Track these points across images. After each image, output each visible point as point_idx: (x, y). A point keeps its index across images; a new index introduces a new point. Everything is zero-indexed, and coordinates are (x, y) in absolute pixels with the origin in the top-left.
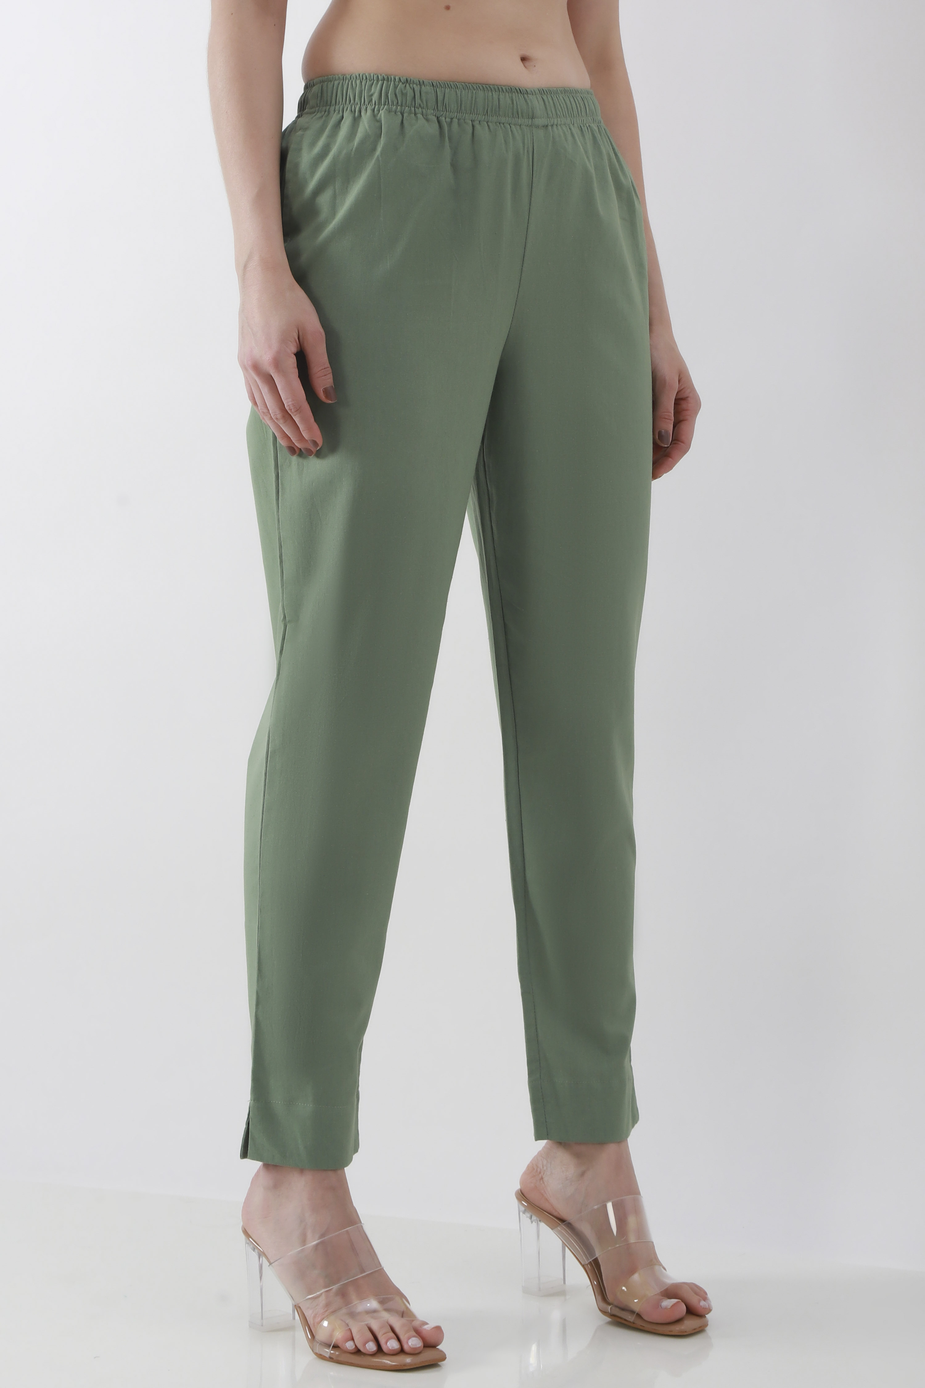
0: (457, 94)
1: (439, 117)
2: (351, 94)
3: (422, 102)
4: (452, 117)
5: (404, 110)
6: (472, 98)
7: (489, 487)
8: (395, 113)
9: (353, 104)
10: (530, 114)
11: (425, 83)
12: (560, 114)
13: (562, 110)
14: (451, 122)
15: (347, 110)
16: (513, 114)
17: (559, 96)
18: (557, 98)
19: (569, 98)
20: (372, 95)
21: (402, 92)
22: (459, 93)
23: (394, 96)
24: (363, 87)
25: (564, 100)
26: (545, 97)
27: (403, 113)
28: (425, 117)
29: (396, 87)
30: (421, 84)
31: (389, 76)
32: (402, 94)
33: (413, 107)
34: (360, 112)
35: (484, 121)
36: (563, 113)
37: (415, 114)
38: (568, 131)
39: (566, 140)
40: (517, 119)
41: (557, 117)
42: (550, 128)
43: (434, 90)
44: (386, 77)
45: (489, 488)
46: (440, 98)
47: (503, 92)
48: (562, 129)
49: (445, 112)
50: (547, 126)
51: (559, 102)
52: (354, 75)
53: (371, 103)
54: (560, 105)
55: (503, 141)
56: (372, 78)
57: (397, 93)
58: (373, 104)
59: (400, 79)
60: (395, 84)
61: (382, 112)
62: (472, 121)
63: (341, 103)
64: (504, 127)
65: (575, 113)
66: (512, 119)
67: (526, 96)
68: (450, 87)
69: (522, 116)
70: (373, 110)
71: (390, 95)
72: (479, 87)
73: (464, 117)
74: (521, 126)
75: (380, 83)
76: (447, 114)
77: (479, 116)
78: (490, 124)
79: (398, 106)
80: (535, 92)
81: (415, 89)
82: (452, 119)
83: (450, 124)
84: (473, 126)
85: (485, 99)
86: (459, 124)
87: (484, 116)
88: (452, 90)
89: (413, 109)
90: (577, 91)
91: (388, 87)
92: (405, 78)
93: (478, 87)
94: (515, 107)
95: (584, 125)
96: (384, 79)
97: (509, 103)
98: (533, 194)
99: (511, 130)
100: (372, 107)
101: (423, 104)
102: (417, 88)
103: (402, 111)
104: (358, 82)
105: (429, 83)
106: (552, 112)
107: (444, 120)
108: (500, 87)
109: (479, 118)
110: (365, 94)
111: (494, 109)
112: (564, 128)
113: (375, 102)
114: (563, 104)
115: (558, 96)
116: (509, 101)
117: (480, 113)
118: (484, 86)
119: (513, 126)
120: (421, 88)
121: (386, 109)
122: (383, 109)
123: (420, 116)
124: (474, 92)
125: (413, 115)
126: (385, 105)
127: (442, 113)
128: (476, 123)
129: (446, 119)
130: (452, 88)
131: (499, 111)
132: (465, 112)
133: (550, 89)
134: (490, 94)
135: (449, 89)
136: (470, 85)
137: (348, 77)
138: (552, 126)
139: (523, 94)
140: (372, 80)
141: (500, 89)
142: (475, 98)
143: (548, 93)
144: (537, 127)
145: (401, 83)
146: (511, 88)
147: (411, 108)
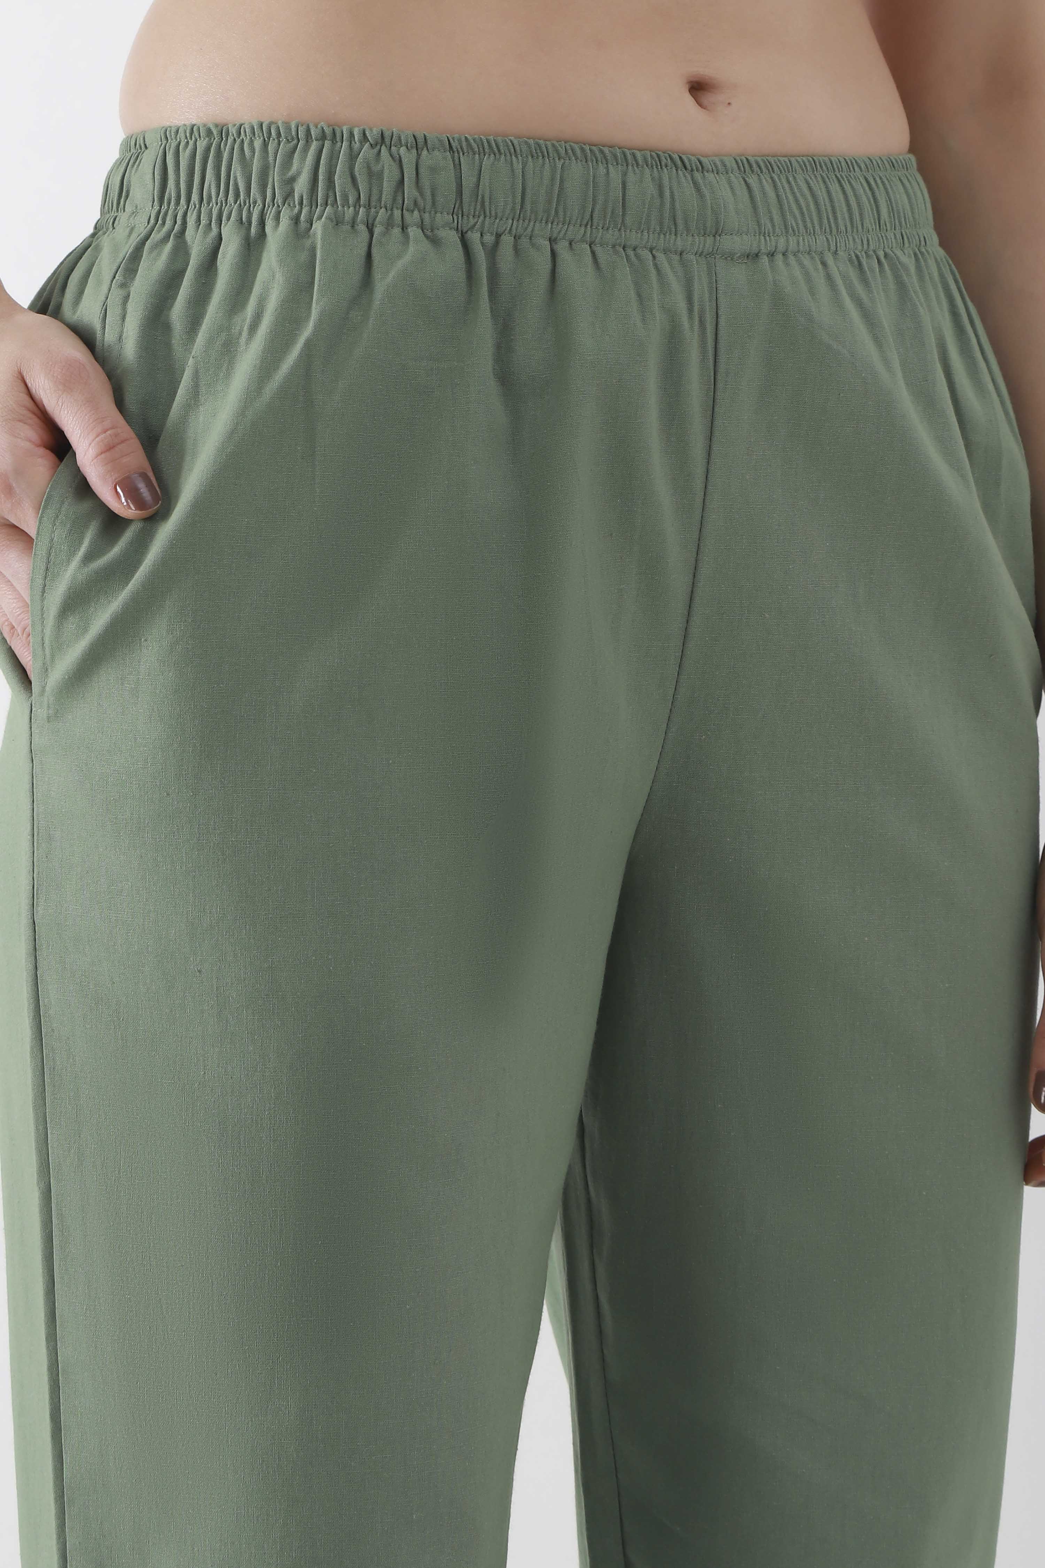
0: (513, 171)
1: (466, 232)
2: (239, 175)
3: (422, 194)
4: (500, 230)
5: (374, 220)
6: (553, 179)
7: (591, 1189)
8: (353, 227)
9: (245, 204)
10: (709, 224)
11: (429, 142)
12: (797, 224)
13: (802, 214)
14: (497, 243)
15: (229, 219)
16: (661, 224)
17: (795, 178)
18: (789, 182)
19: (824, 182)
20: (293, 179)
21: (369, 168)
22: (518, 167)
23: (349, 179)
24: (271, 159)
25: (810, 188)
26: (753, 181)
27: (373, 225)
28: (429, 233)
29: (352, 157)
30: (419, 144)
31: (336, 128)
32: (370, 174)
33: (397, 208)
34: (262, 223)
35: (583, 240)
36: (804, 221)
37: (404, 228)
38: (816, 269)
39: (812, 291)
40: (673, 237)
41: (787, 232)
42: (765, 260)
43: (453, 160)
44: (328, 131)
45: (593, 1194)
46: (468, 182)
47: (638, 164)
48: (801, 264)
49: (482, 218)
50: (757, 255)
51: (793, 193)
52: (247, 126)
53: (289, 200)
54: (797, 201)
55: (633, 294)
56: (294, 133)
57: (357, 174)
58: (296, 203)
59: (364, 134)
60: (350, 147)
61: (318, 227)
62: (550, 240)
63: (214, 200)
64: (637, 256)
65: (840, 221)
66: (659, 238)
67: (698, 176)
68: (495, 150)
69: (688, 230)
70: (296, 220)
71: (340, 177)
72: (572, 150)
73: (530, 229)
74: (684, 256)
75: (314, 146)
76: (487, 223)
77: (571, 227)
78: (598, 249)
79: (360, 207)
80: (725, 166)
81: (405, 161)
82: (498, 236)
83: (493, 251)
84: (554, 254)
85: (587, 183)
86: (516, 249)
87: (583, 229)
88: (499, 160)
89: (397, 213)
90: (852, 164)
91: (333, 158)
92: (376, 131)
93: (570, 151)
94: (668, 205)
95: (871, 253)
96: (323, 137)
97: (652, 195)
98: (717, 433)
99: (656, 266)
100: (292, 210)
101: (424, 200)
102: (408, 158)
103: (370, 222)
104: (258, 144)
105: (440, 141)
106: (772, 220)
107: (478, 242)
108: (628, 152)
109: (569, 233)
110: (275, 177)
111: (609, 210)
112: (807, 262)
113: (302, 197)
114: (806, 199)
115: (791, 179)
116: (651, 189)
117: (573, 222)
118: (587, 148)
119: (660, 256)
120: (419, 155)
121: (329, 218)
122: (320, 218)
123: (414, 232)
124: (559, 164)
125: (397, 231)
126: (327, 204)
127: (472, 221)
128: (562, 247)
129: (485, 237)
130: (500, 154)
131: (624, 215)
132: (533, 217)
133: (772, 160)
134: (602, 169)
135: (492, 155)
136: (550, 147)
137: (233, 131)
138: (771, 255)
139: (692, 170)
140: (293, 139)
141: (629, 157)
142: (562, 181)
143: (764, 170)
144: (730, 257)
145: (367, 145)
146: (658, 156)
147: (392, 210)
